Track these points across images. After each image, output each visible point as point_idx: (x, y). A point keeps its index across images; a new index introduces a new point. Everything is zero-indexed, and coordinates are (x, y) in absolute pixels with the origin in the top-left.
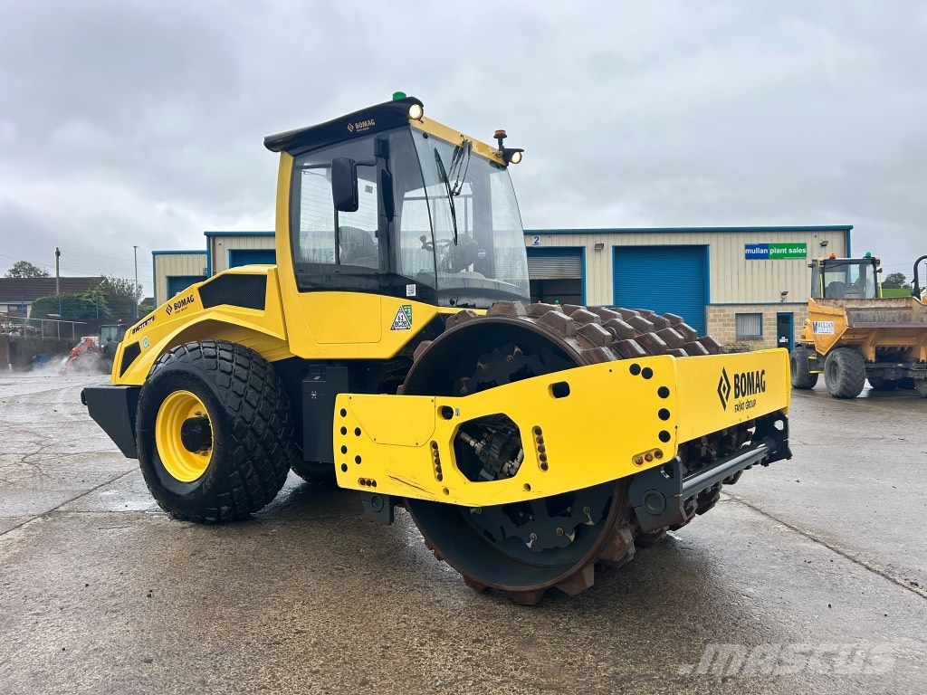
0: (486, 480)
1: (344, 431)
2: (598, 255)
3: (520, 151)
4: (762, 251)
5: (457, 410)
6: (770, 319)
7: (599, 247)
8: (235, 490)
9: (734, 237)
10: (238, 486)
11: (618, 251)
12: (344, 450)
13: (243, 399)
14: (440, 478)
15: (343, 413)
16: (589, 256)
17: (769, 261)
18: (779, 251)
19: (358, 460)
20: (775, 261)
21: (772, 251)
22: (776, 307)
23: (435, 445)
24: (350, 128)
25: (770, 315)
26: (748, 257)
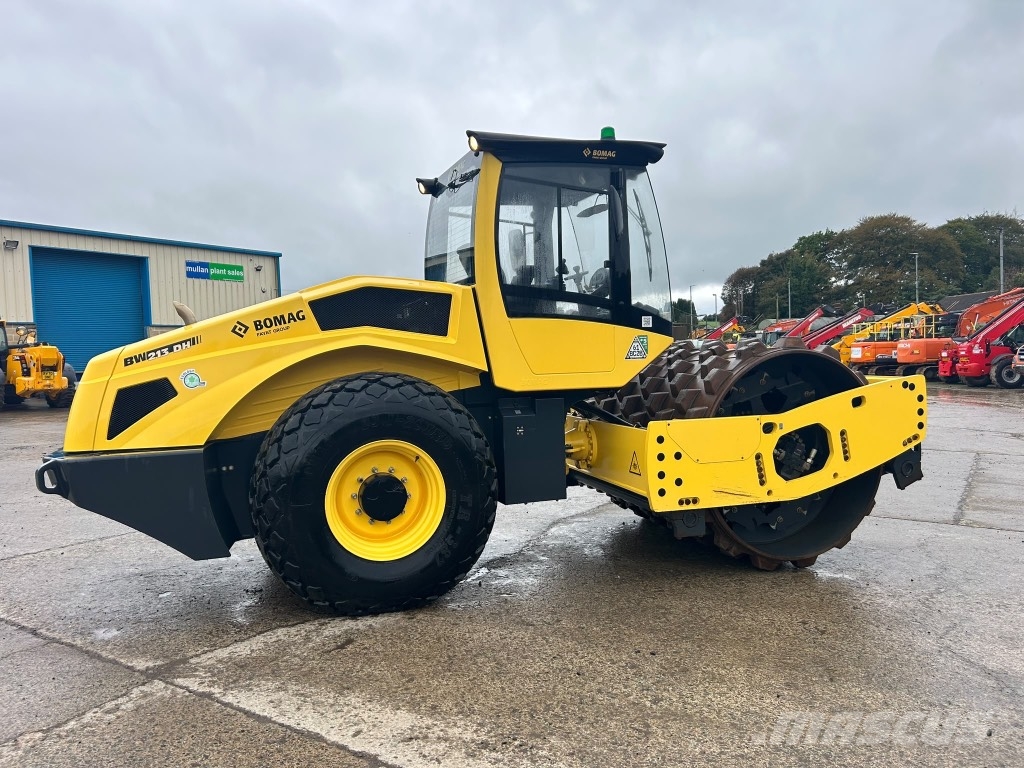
1: (661, 457)
2: (8, 254)
5: (781, 425)
7: (11, 246)
9: (174, 251)
11: (37, 253)
12: (661, 475)
14: (762, 483)
15: (660, 439)
17: (210, 282)
19: (679, 482)
20: (216, 282)
23: (758, 457)
24: (587, 152)
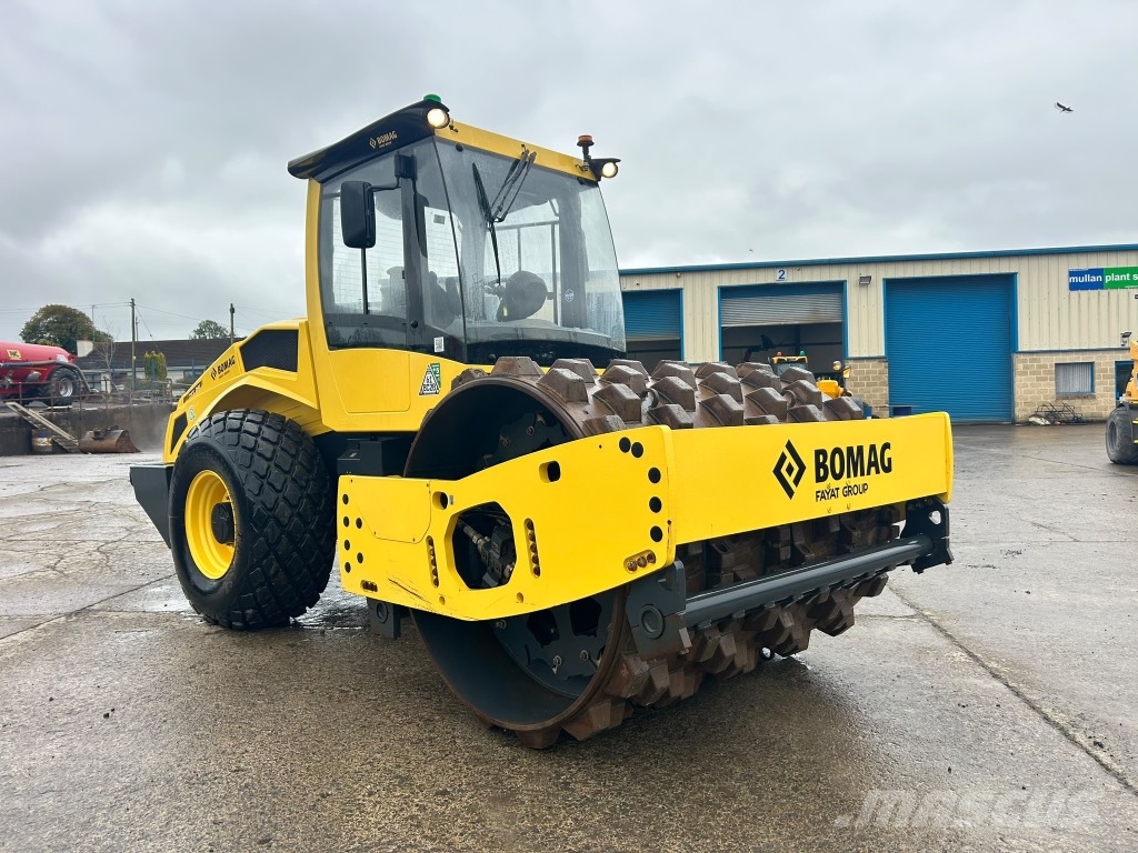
0: (489, 587)
1: (346, 522)
2: (864, 290)
3: (615, 161)
4: (1094, 279)
5: (452, 497)
6: (1105, 370)
7: (865, 281)
8: (258, 591)
9: (1053, 261)
10: (262, 585)
11: (890, 285)
12: (347, 545)
13: (265, 481)
14: (436, 583)
15: (346, 499)
16: (852, 293)
17: (1104, 293)
18: (1118, 278)
19: (360, 558)
20: (1113, 292)
21: (1108, 279)
22: (1114, 354)
23: (431, 542)
24: (373, 144)
25: (1107, 365)
26: (1073, 287)
